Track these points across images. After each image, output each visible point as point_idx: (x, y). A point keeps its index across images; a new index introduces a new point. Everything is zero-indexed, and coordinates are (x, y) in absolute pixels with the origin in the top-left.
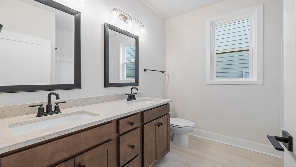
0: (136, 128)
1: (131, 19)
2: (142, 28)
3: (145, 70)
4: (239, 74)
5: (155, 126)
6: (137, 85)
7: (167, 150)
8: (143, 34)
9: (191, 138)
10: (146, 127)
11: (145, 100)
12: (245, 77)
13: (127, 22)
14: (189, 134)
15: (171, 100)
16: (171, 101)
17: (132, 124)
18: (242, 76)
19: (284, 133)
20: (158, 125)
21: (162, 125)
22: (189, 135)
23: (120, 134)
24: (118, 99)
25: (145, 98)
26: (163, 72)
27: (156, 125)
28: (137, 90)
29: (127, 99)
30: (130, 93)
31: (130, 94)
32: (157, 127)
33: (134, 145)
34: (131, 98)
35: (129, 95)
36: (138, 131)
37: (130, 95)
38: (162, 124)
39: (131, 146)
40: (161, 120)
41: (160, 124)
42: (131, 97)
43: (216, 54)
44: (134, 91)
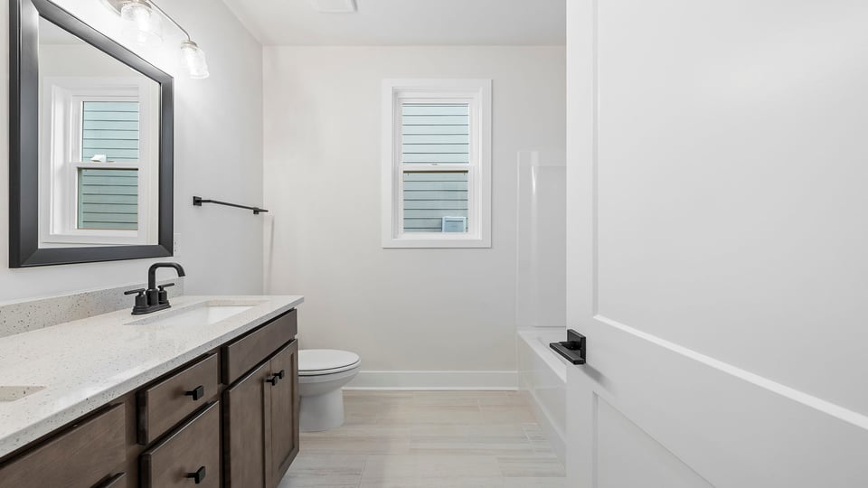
0: (205, 406)
1: (150, 7)
2: (189, 50)
3: (197, 202)
4: (435, 223)
5: (259, 387)
6: (167, 252)
7: (293, 449)
8: (193, 72)
9: (348, 398)
10: (235, 395)
11: (207, 305)
12: (447, 231)
13: (131, 14)
14: (343, 388)
15: (301, 297)
16: (301, 300)
17: (195, 394)
18: (439, 229)
19: (570, 333)
20: (268, 381)
21: (280, 378)
22: (343, 391)
23: (150, 441)
24: (88, 314)
25: (202, 299)
26: (256, 211)
27: (262, 381)
28: (181, 273)
29: (131, 310)
30: (143, 283)
31: (147, 288)
32: (267, 386)
33: (203, 468)
34: (149, 303)
35: (141, 292)
36: (214, 413)
37: (144, 293)
38: (280, 375)
39: (190, 475)
40: (276, 364)
41: (276, 375)
42: (151, 300)
43: (405, 172)
44: (164, 276)
